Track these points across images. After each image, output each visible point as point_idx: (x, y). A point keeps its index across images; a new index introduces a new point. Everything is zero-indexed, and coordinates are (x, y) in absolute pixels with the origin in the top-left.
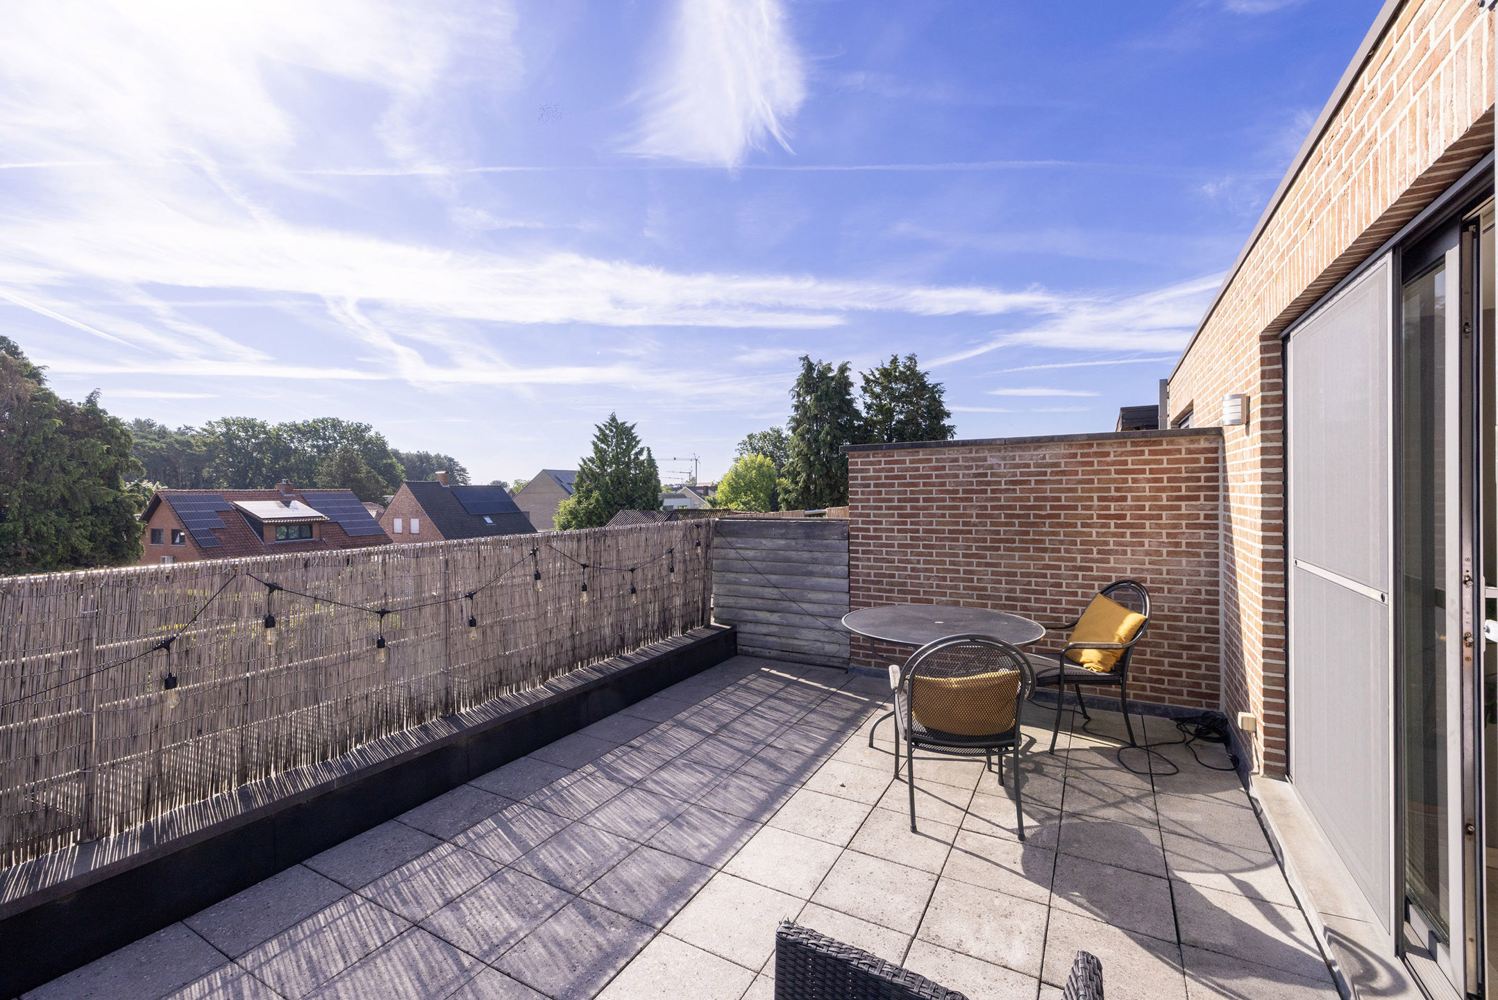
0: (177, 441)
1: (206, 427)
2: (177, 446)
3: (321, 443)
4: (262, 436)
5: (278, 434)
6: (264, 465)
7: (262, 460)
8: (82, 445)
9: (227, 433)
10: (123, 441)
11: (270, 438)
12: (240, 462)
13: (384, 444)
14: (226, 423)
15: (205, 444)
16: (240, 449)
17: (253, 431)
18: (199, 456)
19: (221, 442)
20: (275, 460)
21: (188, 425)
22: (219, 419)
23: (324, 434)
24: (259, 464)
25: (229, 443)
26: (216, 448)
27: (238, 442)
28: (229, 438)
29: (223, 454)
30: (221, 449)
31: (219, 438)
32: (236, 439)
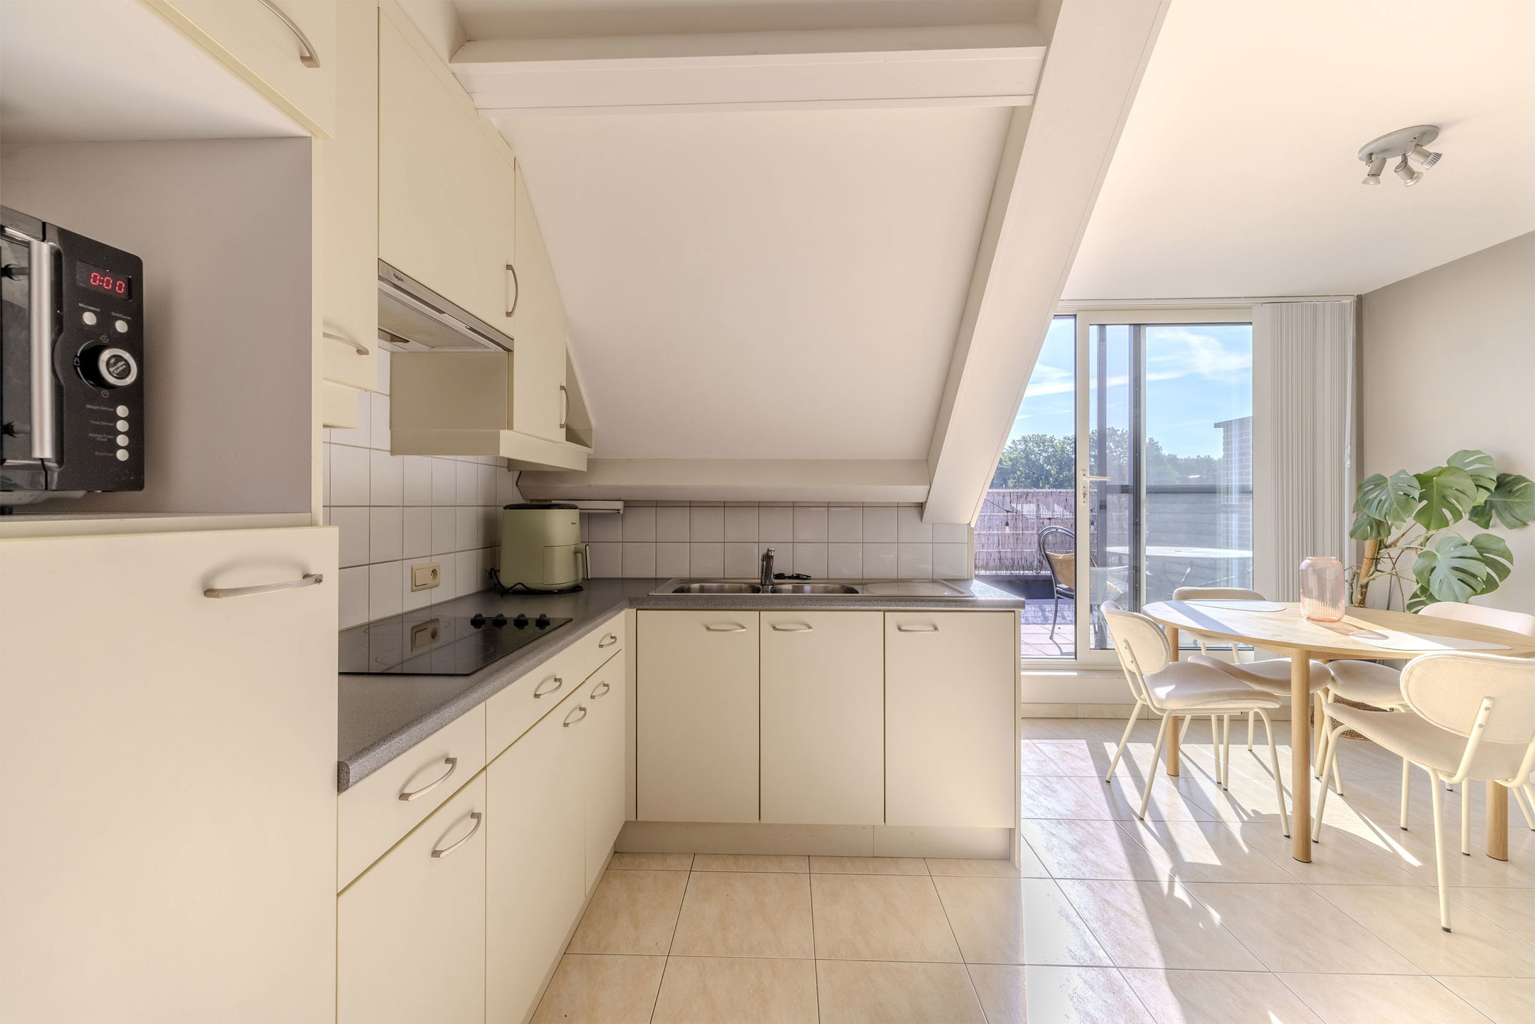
1: (1011, 445)
4: (1050, 450)
5: (1063, 447)
6: (1051, 475)
7: (1049, 471)
9: (1025, 449)
11: (1056, 451)
12: (1034, 473)
13: (1158, 449)
14: (1025, 440)
15: (1011, 460)
16: (1034, 462)
17: (1044, 446)
18: (1006, 469)
19: (1021, 458)
20: (1060, 471)
22: (1019, 438)
24: (1048, 474)
25: (1027, 457)
26: (1018, 462)
27: (1033, 456)
28: (1027, 453)
29: (1023, 467)
30: (1022, 463)
31: (1020, 453)
32: (1032, 454)
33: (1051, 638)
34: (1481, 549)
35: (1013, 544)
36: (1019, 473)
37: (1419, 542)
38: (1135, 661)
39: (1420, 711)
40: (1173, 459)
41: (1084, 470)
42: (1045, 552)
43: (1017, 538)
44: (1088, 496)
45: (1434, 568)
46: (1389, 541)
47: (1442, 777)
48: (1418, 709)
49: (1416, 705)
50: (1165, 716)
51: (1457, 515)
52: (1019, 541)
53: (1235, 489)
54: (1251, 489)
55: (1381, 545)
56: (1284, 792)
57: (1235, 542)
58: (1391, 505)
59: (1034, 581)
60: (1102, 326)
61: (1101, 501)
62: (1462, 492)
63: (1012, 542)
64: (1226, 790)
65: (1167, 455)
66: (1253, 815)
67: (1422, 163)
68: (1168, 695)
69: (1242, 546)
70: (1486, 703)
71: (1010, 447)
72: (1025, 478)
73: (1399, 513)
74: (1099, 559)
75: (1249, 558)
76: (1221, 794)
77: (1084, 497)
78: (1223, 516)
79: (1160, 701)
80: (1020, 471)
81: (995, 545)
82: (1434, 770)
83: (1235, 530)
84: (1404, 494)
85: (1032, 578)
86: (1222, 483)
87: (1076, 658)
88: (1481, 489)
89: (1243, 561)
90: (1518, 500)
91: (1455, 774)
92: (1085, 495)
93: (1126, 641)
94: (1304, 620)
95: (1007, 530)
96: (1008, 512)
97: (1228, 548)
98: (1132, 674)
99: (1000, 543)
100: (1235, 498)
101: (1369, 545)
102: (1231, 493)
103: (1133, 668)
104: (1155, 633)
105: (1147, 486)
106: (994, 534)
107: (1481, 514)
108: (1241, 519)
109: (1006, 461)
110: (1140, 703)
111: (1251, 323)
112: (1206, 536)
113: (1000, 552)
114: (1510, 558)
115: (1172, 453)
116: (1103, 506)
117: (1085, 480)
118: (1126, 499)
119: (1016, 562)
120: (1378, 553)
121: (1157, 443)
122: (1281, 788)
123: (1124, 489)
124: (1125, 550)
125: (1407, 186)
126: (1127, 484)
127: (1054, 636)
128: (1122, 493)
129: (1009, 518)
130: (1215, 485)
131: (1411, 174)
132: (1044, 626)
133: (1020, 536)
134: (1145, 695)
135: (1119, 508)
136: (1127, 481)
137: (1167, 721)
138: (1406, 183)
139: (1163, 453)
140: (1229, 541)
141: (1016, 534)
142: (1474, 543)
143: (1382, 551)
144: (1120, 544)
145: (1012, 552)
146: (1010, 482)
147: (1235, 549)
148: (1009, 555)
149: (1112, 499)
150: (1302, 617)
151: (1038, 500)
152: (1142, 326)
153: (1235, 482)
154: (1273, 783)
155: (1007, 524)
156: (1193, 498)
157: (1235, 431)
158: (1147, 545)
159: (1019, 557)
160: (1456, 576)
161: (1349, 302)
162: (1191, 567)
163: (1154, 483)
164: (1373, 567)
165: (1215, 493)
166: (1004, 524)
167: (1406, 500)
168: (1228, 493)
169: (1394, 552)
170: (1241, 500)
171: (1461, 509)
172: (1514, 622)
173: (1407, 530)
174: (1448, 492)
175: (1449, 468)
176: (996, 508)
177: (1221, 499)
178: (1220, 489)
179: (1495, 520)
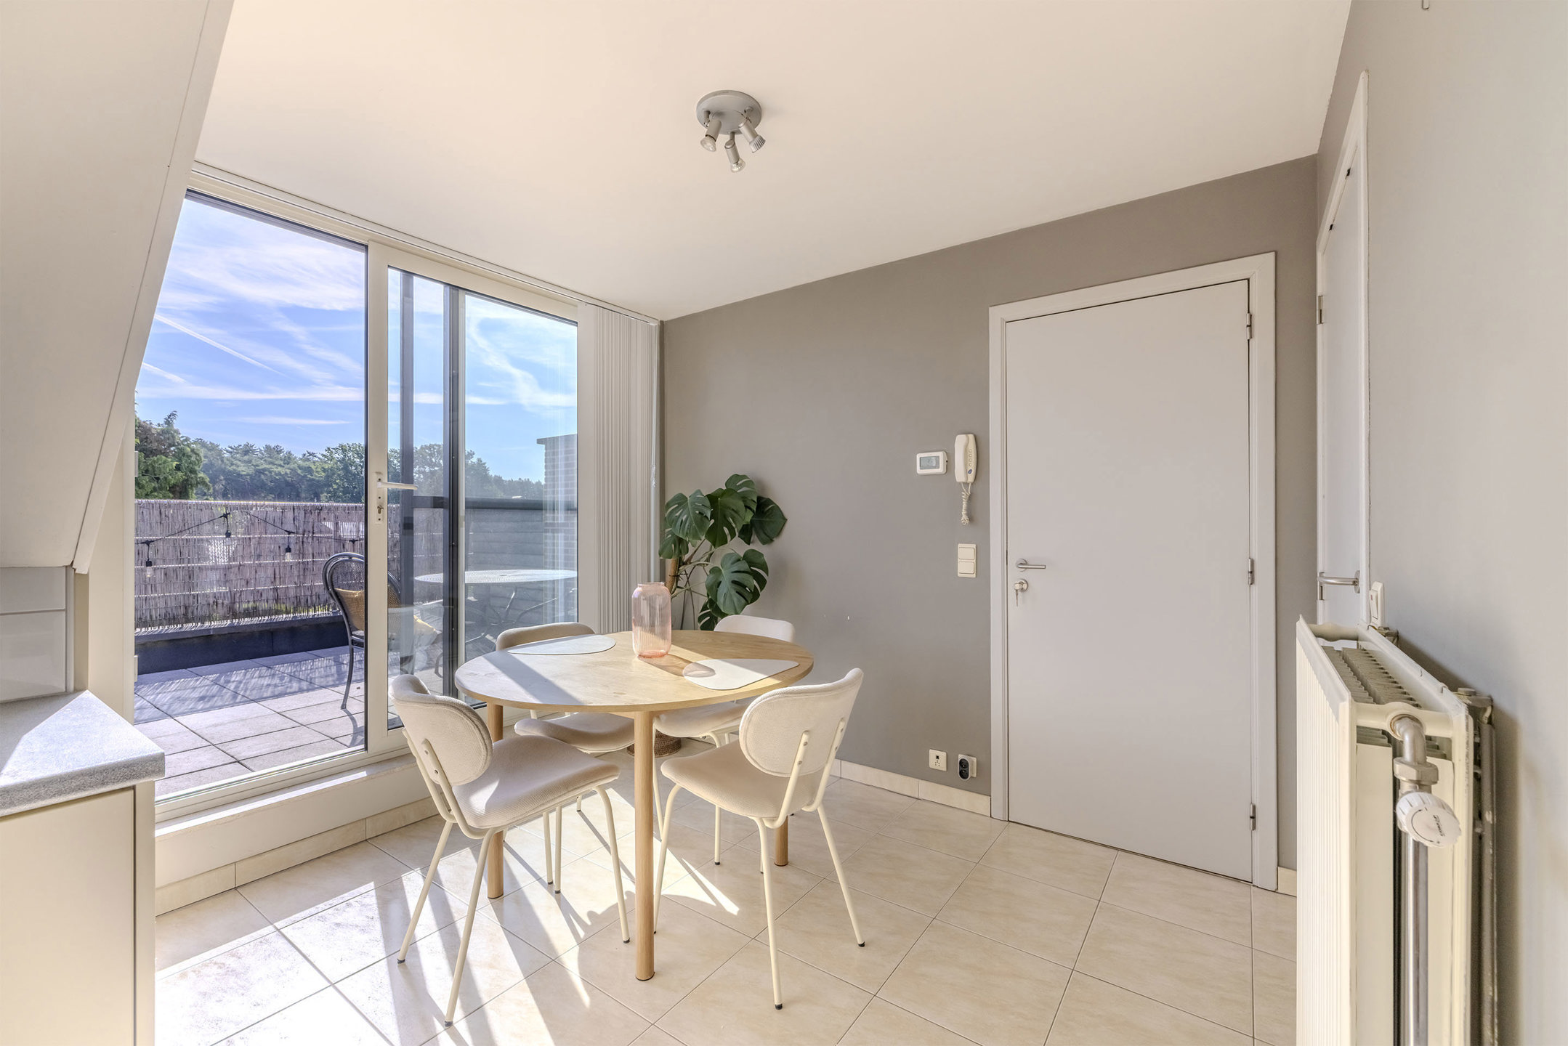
0: (300, 467)
1: (325, 453)
2: (299, 471)
3: (427, 469)
8: (154, 461)
9: (344, 459)
10: (193, 459)
12: (355, 488)
13: (486, 470)
14: (343, 449)
15: (324, 470)
16: (354, 475)
18: (318, 481)
19: (338, 468)
21: (311, 451)
22: (337, 446)
23: (431, 460)
25: (346, 468)
26: (334, 474)
27: (353, 468)
28: (346, 464)
29: (340, 480)
30: (339, 475)
31: (336, 464)
32: (351, 466)
33: (344, 707)
34: (751, 564)
35: (299, 576)
36: (335, 487)
37: (705, 558)
38: (440, 769)
39: (755, 761)
40: (498, 480)
41: (379, 473)
42: (333, 589)
43: (305, 568)
44: (385, 511)
45: (720, 582)
46: (686, 557)
47: (768, 825)
48: (753, 760)
49: (752, 756)
50: (485, 838)
51: (733, 535)
52: (308, 573)
53: (561, 506)
54: (576, 506)
55: (680, 563)
56: (621, 869)
57: (561, 560)
58: (691, 524)
59: (329, 624)
60: (408, 275)
61: (405, 518)
62: (736, 512)
63: (296, 573)
64: (558, 892)
65: (493, 476)
66: (589, 923)
67: (750, 143)
68: (490, 806)
69: (567, 566)
70: (805, 738)
71: (323, 455)
72: (343, 492)
73: (696, 531)
74: (401, 593)
75: (573, 578)
76: (552, 901)
77: (379, 512)
78: (550, 534)
79: (477, 817)
80: (337, 484)
81: (269, 581)
82: (761, 819)
83: (561, 547)
84: (700, 513)
85: (326, 621)
86: (548, 498)
87: (366, 748)
88: (748, 510)
89: (567, 582)
90: (768, 519)
91: (777, 817)
92: (380, 509)
93: (427, 742)
94: (636, 659)
95: (289, 558)
96: (289, 533)
97: (554, 569)
98: (437, 787)
99: (277, 576)
100: (561, 516)
101: (670, 563)
102: (558, 510)
103: (438, 779)
104: (469, 722)
105: (466, 498)
106: (266, 564)
107: (746, 534)
108: (566, 539)
109: (317, 472)
110: (449, 822)
111: (576, 323)
112: (533, 557)
113: (277, 589)
114: (766, 571)
115: (498, 475)
116: (408, 526)
117: (380, 488)
118: (440, 514)
119: (302, 601)
120: (678, 570)
121: (485, 464)
122: (618, 864)
123: (437, 503)
124: (438, 578)
125: (733, 171)
126: (442, 496)
127: (349, 702)
128: (435, 507)
129: (292, 541)
130: (542, 501)
131: (737, 160)
132: (336, 689)
133: (310, 566)
134: (454, 812)
135: (429, 524)
136: (442, 492)
137: (488, 845)
138: (732, 167)
139: (490, 474)
140: (556, 561)
141: (303, 563)
142: (745, 557)
143: (681, 568)
144: (432, 570)
145: (296, 588)
146: (323, 496)
147: (561, 569)
148: (292, 593)
149: (420, 515)
150: (634, 654)
151: (336, 517)
152: (461, 291)
153: (561, 498)
154: (609, 858)
155: (288, 550)
156: (518, 515)
157: (561, 449)
158: (466, 569)
159: (308, 593)
160: (735, 589)
161: (654, 324)
162: (516, 591)
163: (477, 495)
164: (675, 584)
165: (542, 509)
166: (283, 548)
167: (701, 519)
168: (554, 510)
169: (688, 568)
170: (566, 518)
171: (734, 525)
172: (779, 630)
173: (700, 546)
174: (728, 512)
175: (728, 490)
176: (270, 528)
177: (548, 516)
178: (546, 505)
179: (754, 537)
